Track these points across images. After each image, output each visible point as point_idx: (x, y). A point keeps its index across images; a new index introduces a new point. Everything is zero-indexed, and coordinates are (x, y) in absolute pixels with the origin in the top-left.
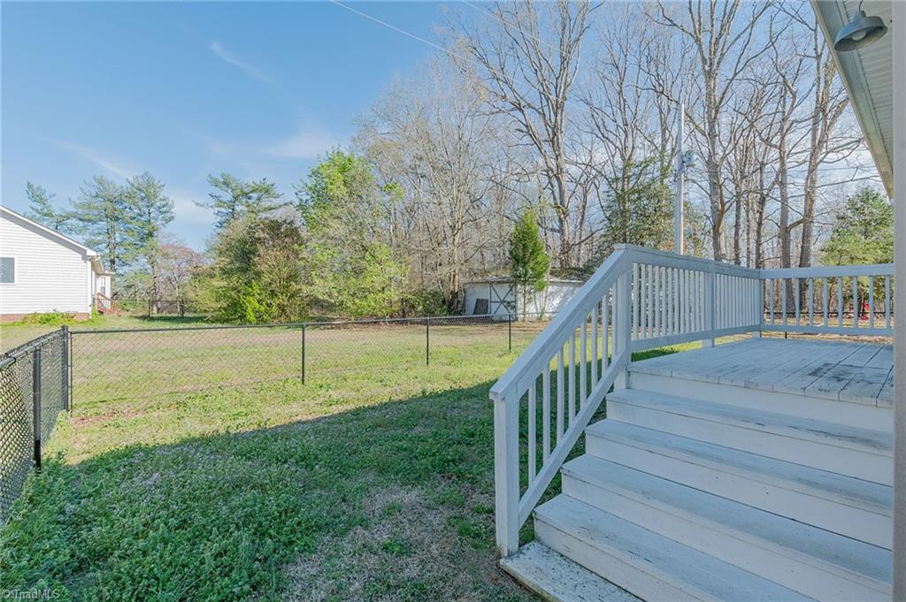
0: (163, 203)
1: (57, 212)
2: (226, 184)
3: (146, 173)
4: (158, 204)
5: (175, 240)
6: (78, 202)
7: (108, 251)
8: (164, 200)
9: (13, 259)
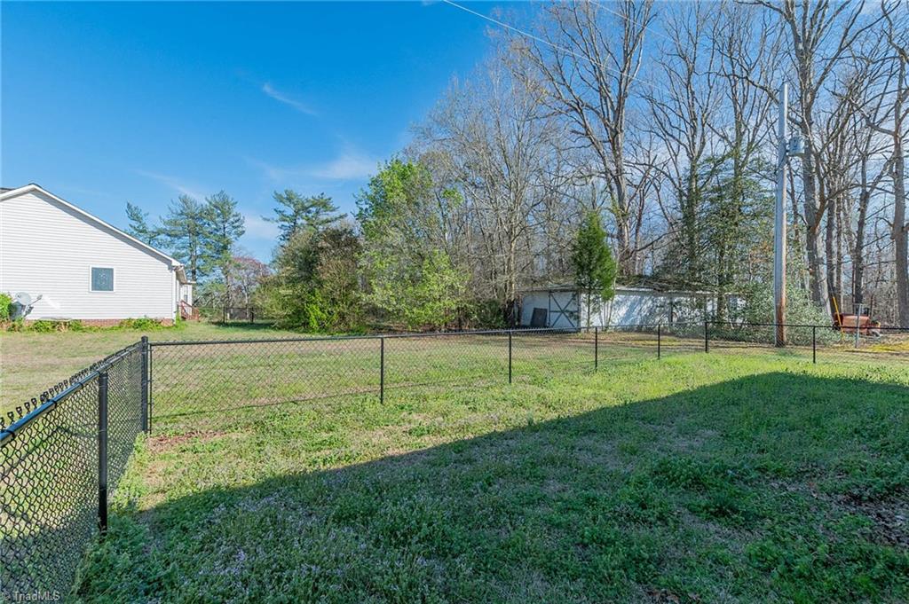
0: (237, 218)
1: (150, 229)
2: (289, 199)
3: (222, 192)
4: (232, 220)
5: (245, 252)
6: (166, 219)
7: (190, 263)
8: (237, 216)
9: (112, 270)
